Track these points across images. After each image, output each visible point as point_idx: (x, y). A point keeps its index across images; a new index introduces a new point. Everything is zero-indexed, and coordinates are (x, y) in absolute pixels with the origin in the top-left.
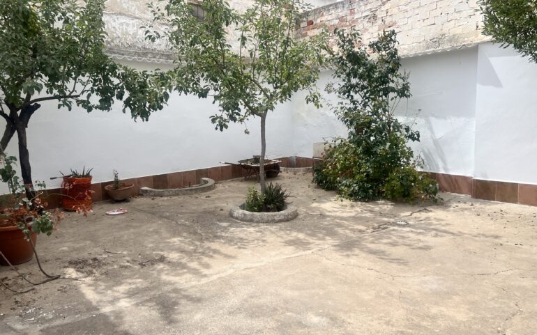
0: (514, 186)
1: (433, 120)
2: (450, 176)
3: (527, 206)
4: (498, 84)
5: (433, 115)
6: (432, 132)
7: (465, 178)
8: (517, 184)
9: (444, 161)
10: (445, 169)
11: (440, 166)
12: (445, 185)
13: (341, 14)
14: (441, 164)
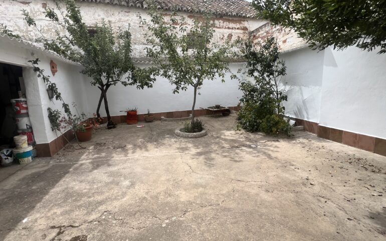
0: (341, 132)
1: (303, 87)
2: (309, 122)
3: (347, 146)
4: (335, 65)
5: (303, 85)
6: (302, 96)
7: (317, 124)
8: (342, 131)
9: (307, 113)
10: (308, 118)
11: (305, 116)
12: (307, 127)
13: (267, 30)
14: (305, 115)
